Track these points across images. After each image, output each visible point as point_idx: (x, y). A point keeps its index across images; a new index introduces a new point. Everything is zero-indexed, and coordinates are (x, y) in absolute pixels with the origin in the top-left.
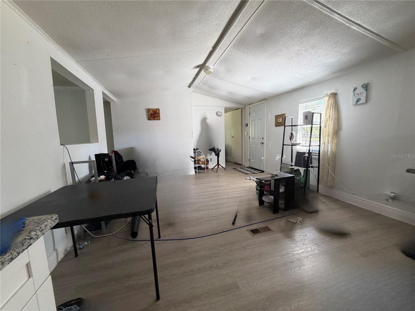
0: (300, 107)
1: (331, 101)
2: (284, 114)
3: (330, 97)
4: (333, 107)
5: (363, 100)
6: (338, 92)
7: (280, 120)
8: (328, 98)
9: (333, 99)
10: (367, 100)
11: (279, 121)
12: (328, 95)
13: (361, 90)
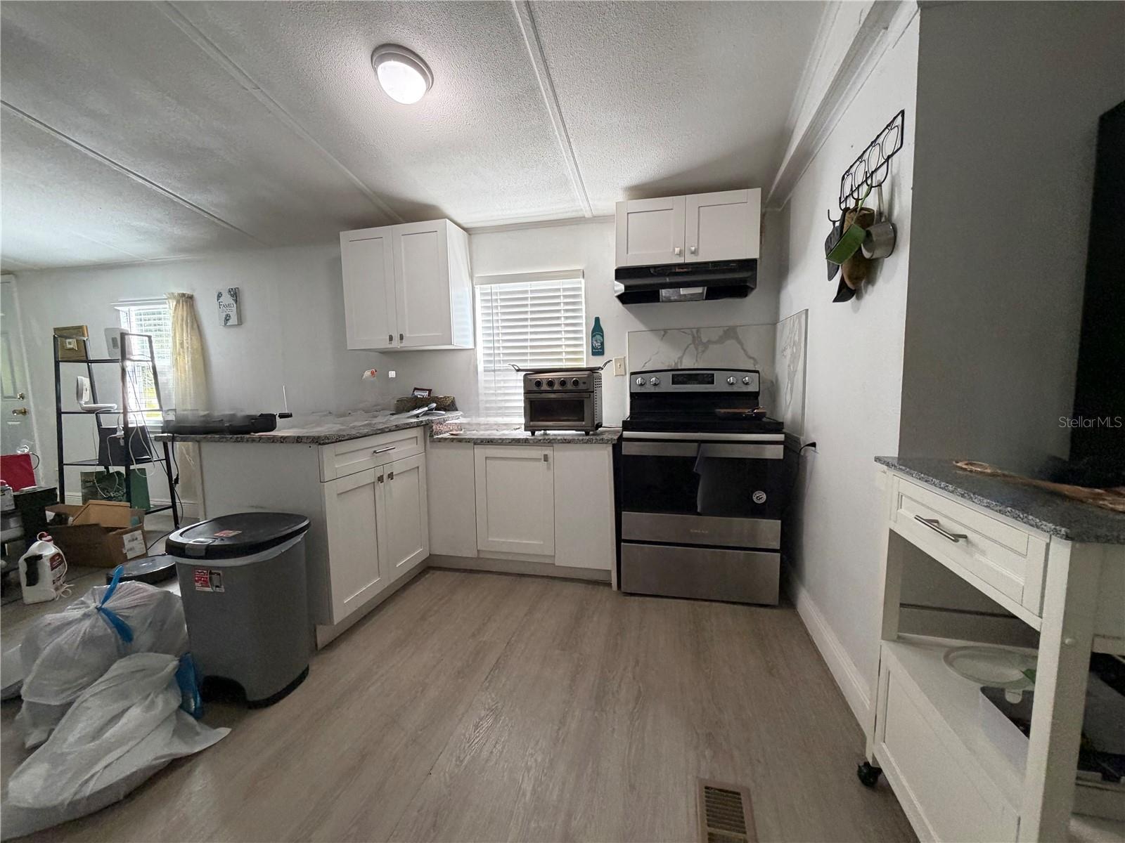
0: (122, 315)
1: (183, 311)
2: (80, 328)
3: (178, 302)
4: (187, 326)
5: (234, 320)
6: (196, 295)
7: (71, 344)
8: (175, 303)
9: (185, 307)
10: (240, 322)
11: (69, 346)
12: (174, 297)
13: (227, 299)
